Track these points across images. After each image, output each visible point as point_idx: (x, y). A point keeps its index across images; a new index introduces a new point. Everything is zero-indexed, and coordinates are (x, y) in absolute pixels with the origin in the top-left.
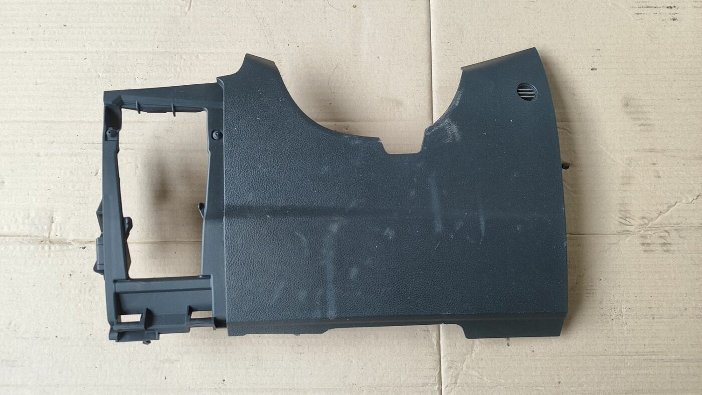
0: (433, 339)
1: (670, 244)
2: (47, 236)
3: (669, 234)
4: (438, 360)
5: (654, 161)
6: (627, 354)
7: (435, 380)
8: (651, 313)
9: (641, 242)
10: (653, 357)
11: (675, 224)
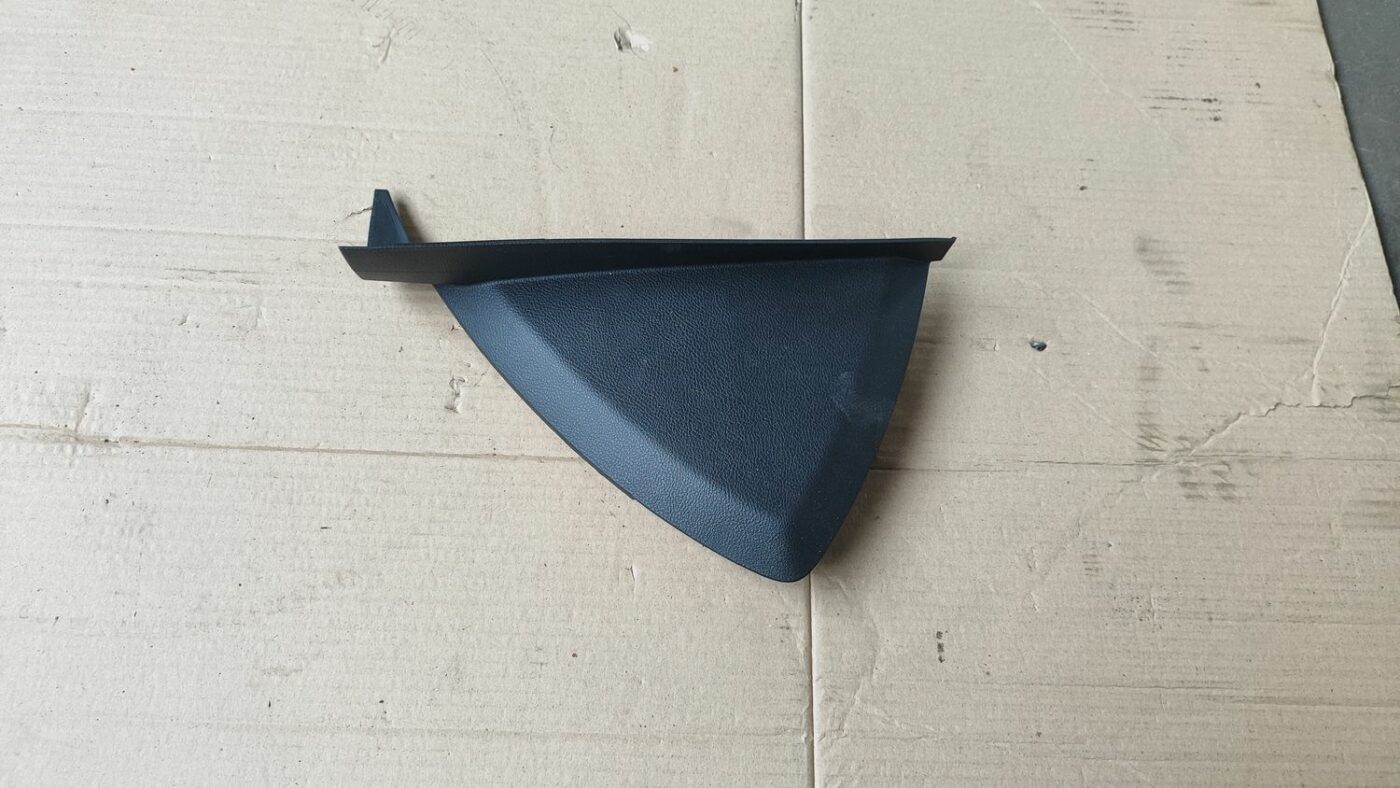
0: (798, 645)
1: (1233, 486)
2: (73, 429)
3: (1230, 469)
4: (807, 684)
5: (1197, 342)
6: (1165, 685)
7: (801, 722)
8: (1206, 610)
9: (1181, 480)
10: (1214, 692)
11: (1239, 452)
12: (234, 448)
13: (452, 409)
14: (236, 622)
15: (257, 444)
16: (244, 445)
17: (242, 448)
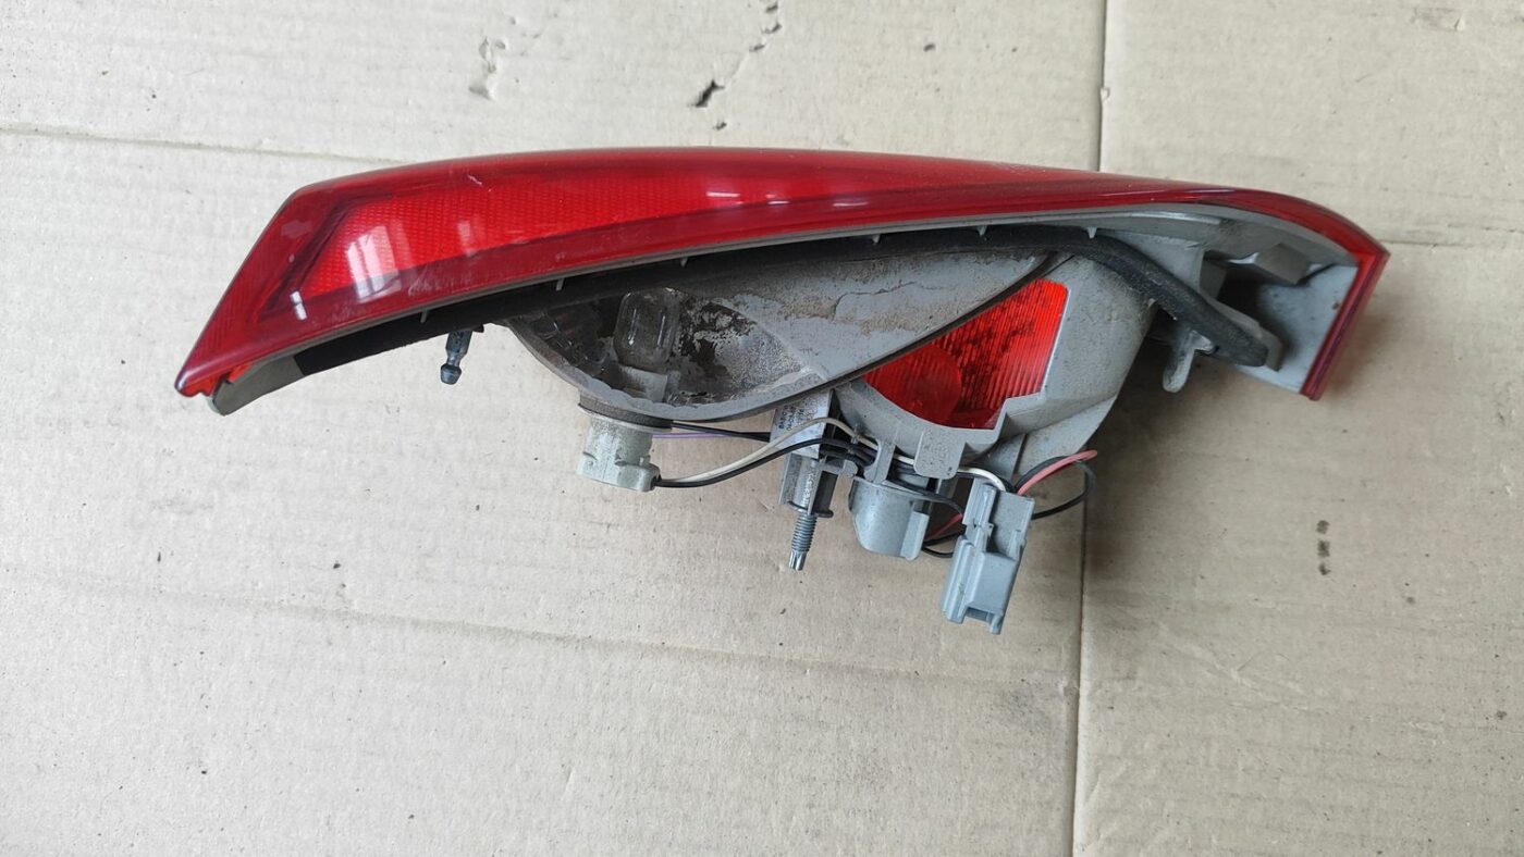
12: (126, 141)
13: (480, 91)
14: (113, 421)
15: (163, 139)
16: (142, 138)
17: (139, 142)
